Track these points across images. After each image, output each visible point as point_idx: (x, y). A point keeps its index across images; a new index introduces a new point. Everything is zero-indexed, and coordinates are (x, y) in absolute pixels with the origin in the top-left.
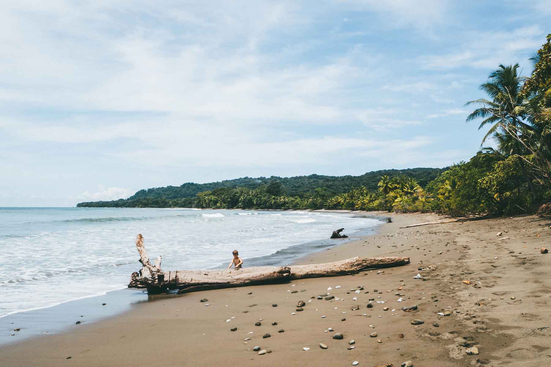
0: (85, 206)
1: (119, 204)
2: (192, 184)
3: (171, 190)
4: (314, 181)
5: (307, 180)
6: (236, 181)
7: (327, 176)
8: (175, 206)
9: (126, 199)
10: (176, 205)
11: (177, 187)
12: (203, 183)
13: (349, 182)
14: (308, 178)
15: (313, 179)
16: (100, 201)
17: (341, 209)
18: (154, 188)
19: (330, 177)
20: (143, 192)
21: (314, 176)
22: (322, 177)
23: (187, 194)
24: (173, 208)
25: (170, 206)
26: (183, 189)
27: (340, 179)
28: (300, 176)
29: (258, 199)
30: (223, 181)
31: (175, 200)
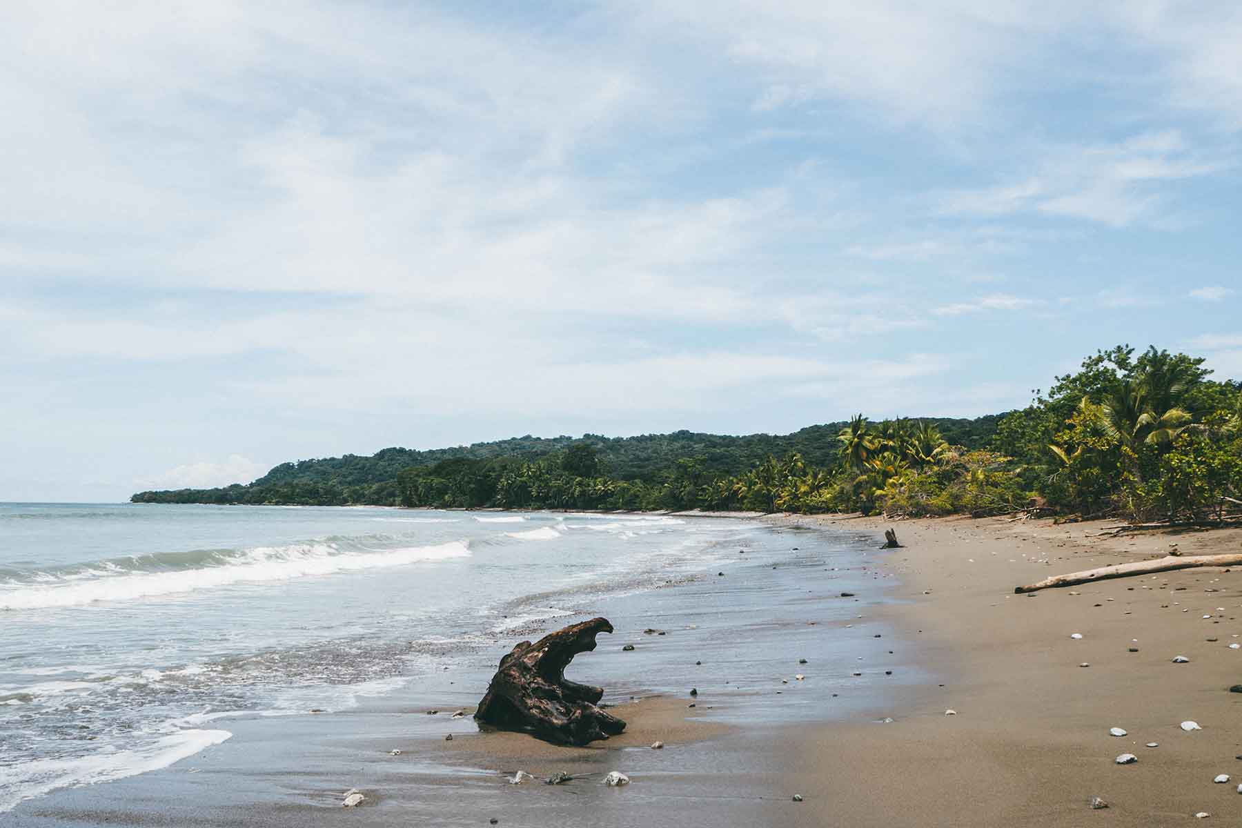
0: (148, 501)
1: (228, 497)
2: (402, 451)
3: (353, 463)
4: (683, 447)
5: (666, 444)
6: (503, 446)
7: (711, 436)
8: (357, 502)
9: (248, 483)
10: (358, 499)
11: (367, 459)
12: (427, 450)
13: (762, 449)
14: (670, 440)
15: (680, 441)
16: (187, 489)
17: (740, 510)
18: (312, 460)
19: (721, 437)
20: (287, 467)
21: (683, 435)
22: (701, 438)
23: (389, 473)
24: (352, 505)
25: (343, 502)
26: (381, 463)
27: (741, 442)
28: (650, 435)
29: (543, 485)
30: (473, 445)
31: (358, 488)
